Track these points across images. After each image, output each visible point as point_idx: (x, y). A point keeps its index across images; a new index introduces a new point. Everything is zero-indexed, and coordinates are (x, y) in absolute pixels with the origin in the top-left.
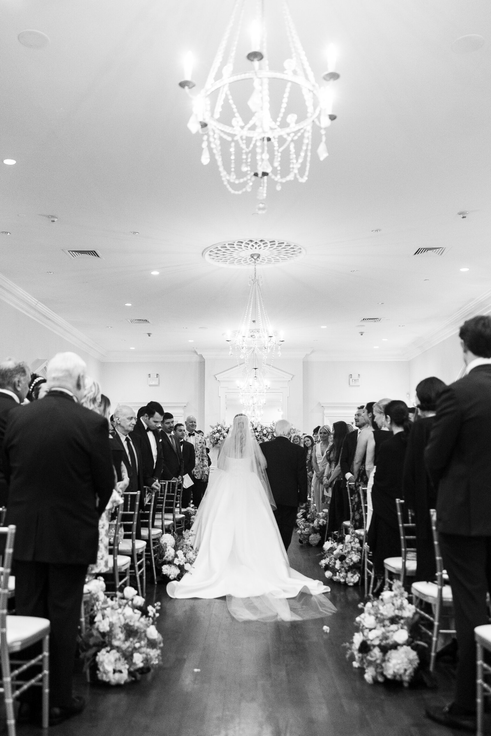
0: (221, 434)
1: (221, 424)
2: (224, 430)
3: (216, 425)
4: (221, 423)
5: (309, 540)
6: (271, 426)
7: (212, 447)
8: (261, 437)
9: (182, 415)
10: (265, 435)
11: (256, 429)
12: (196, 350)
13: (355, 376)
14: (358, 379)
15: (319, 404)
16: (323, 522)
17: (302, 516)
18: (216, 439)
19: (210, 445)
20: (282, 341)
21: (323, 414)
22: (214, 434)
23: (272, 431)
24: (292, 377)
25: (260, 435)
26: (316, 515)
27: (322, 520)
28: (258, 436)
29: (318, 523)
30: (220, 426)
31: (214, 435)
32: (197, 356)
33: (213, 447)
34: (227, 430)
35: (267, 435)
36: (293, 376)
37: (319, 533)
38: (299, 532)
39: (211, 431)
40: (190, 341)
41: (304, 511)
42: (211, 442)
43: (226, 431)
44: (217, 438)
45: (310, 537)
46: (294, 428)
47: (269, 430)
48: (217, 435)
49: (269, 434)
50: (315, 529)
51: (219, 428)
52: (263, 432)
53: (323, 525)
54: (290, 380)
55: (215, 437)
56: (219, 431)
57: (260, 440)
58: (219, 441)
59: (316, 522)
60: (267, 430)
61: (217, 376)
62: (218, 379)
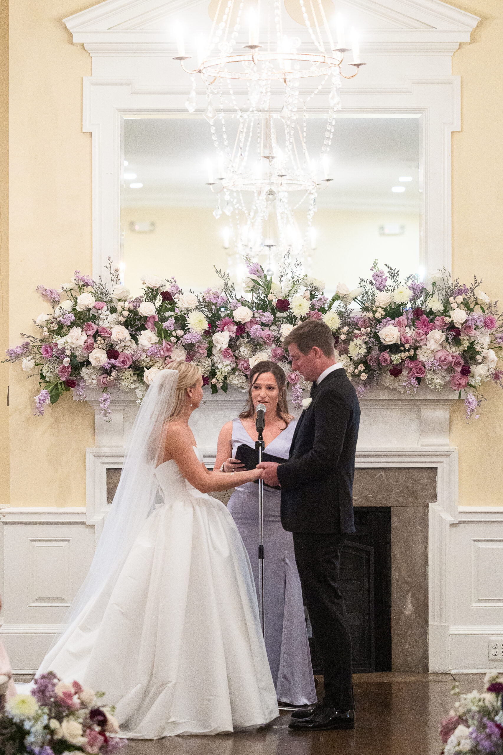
0: (96, 335)
1: (98, 282)
2: (113, 310)
3: (68, 286)
4: (96, 274)
6: (362, 290)
7: (48, 401)
11: (283, 305)
18: (66, 361)
19: (38, 391)
22: (59, 333)
23: (371, 315)
24: (475, 24)
30: (90, 289)
31: (60, 341)
33: (53, 402)
34: (126, 313)
35: (343, 337)
36: (483, 19)
39: (43, 317)
42: (42, 377)
43: (122, 319)
44: (73, 356)
46: (487, 301)
48: (76, 338)
49: (356, 331)
51: (86, 301)
54: (468, 40)
55: (63, 351)
56: (83, 319)
58: (84, 371)
60: (340, 313)
61: (70, 23)
62: (76, 39)
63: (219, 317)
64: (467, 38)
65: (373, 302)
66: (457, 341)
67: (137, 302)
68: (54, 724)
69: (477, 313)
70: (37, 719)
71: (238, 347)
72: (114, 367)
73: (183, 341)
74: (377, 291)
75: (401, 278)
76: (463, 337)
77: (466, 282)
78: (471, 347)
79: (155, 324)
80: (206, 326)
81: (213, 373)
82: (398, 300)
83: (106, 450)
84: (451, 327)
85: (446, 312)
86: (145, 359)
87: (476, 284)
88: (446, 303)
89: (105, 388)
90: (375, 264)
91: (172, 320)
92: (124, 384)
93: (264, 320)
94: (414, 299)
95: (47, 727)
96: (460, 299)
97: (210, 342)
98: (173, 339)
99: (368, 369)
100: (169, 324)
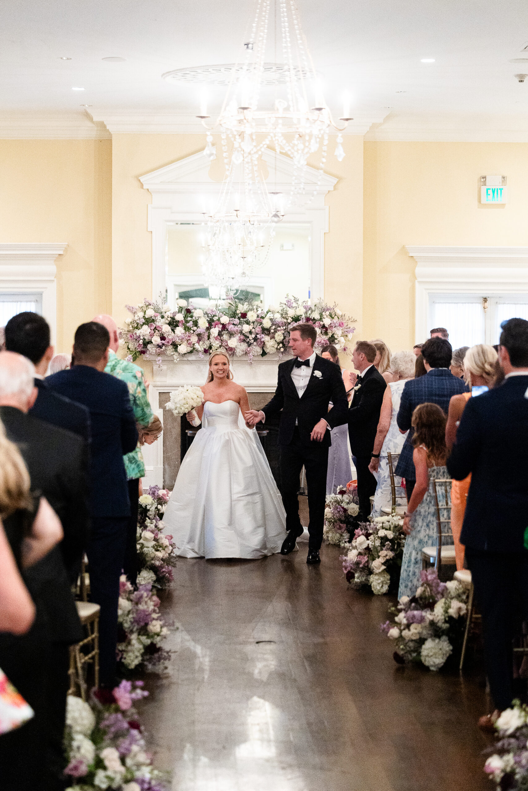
0: (155, 329)
1: (155, 303)
3: (141, 305)
4: (155, 299)
5: (419, 654)
6: (282, 308)
7: (132, 360)
8: (258, 336)
9: (52, 278)
10: (266, 331)
11: (244, 315)
12: (89, 111)
13: (493, 182)
14: (501, 189)
15: (403, 250)
16: (460, 609)
17: (383, 567)
18: (141, 341)
19: (126, 356)
20: (347, 120)
21: (414, 276)
22: (137, 328)
23: (285, 321)
24: (336, 182)
25: (253, 330)
26: (440, 589)
27: (455, 605)
28: (250, 332)
29: (446, 612)
30: (151, 307)
31: (138, 332)
32: (89, 124)
33: (133, 361)
34: (169, 319)
35: (272, 331)
36: (340, 179)
37: (447, 635)
38: (394, 632)
39: (129, 320)
40: (76, 89)
41: (391, 554)
42: (129, 348)
43: (168, 322)
44: (144, 339)
45: (424, 647)
46: (340, 314)
47: (278, 317)
48: (145, 331)
49: (279, 328)
50: (438, 627)
51: (150, 313)
52: (261, 323)
53: (459, 615)
54: (333, 189)
55: (139, 337)
56: (149, 321)
57: (255, 343)
58: (149, 346)
59: (439, 609)
60: (271, 320)
61: (142, 179)
62: (145, 187)
63: (213, 321)
64: (332, 189)
65: (286, 314)
66: (326, 333)
67: (174, 314)
68: (159, 507)
69: (336, 320)
70: (152, 504)
71: (222, 335)
72: (163, 344)
73: (196, 332)
74: (288, 308)
75: (300, 303)
76: (329, 331)
77: (331, 305)
78: (332, 336)
79: (183, 324)
80: (207, 325)
81: (210, 347)
82: (298, 313)
83: (159, 384)
84: (324, 326)
85: (321, 319)
86: (178, 341)
87: (336, 306)
88: (321, 315)
89: (159, 355)
90: (287, 295)
91: (191, 323)
92: (168, 352)
93: (235, 323)
94: (306, 313)
95: (157, 508)
96: (328, 313)
97: (209, 333)
98: (192, 331)
99: (284, 346)
100: (190, 324)
